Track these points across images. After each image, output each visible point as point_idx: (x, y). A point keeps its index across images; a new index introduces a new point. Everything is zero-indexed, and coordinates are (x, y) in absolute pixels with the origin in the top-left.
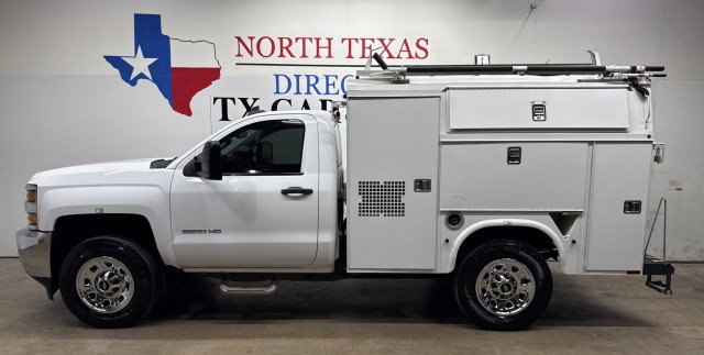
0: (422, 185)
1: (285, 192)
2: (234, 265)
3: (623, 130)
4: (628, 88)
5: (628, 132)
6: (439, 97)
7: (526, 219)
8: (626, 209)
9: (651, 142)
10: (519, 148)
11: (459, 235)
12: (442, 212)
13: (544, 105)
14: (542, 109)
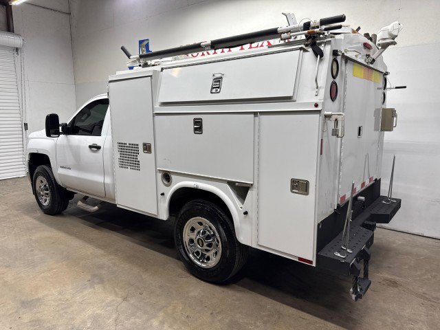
0: (147, 148)
1: (90, 147)
2: (79, 189)
3: (288, 99)
4: (301, 49)
5: (295, 101)
6: (151, 76)
7: (210, 184)
8: (293, 188)
9: (319, 112)
10: (201, 119)
11: (170, 191)
12: (159, 170)
13: (221, 78)
14: (219, 81)
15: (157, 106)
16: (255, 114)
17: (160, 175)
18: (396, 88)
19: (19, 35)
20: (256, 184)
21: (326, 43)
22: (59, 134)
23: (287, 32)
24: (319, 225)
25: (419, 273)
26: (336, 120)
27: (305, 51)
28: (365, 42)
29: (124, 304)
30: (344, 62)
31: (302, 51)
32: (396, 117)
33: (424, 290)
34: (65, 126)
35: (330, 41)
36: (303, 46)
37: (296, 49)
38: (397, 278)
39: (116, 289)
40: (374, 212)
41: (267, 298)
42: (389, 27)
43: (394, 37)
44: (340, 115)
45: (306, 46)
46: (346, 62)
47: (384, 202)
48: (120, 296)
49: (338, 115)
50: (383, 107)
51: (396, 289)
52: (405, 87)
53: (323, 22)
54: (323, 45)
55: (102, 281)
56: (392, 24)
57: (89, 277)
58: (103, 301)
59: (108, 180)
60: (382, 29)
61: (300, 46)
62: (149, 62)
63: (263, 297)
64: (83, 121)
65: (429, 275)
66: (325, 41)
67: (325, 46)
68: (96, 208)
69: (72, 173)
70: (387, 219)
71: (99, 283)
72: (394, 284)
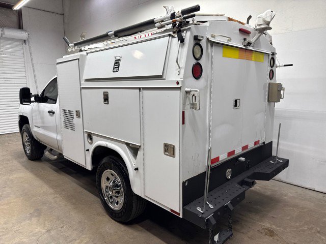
0: (78, 114)
1: (49, 112)
4: (170, 35)
5: (165, 79)
6: (78, 59)
7: (115, 144)
8: (165, 151)
9: (180, 88)
10: (107, 92)
11: (92, 148)
12: (86, 132)
13: (119, 60)
14: (118, 63)
15: (83, 82)
16: (139, 89)
17: (86, 135)
18: (285, 66)
19: (26, 31)
20: (142, 146)
21: (187, 30)
22: (31, 102)
23: (159, 22)
24: (184, 183)
25: (298, 224)
26: (194, 95)
27: (173, 37)
28: (240, 28)
29: (46, 235)
30: (209, 45)
31: (171, 37)
32: (283, 90)
33: (296, 241)
34: (36, 97)
35: (190, 28)
36: (171, 33)
37: (167, 36)
38: (276, 228)
39: (46, 223)
40: (257, 171)
41: (157, 238)
42: (263, 15)
43: (268, 23)
44: (196, 91)
45: (174, 33)
46: (212, 46)
47: (271, 161)
48: (46, 228)
49: (195, 91)
50: (272, 81)
51: (271, 238)
52: (292, 65)
53: (184, 12)
54: (185, 32)
55: (39, 215)
56: (266, 12)
57: (32, 211)
58: (32, 232)
59: (59, 138)
60: (258, 16)
61: (169, 33)
62: (83, 49)
63: (155, 237)
64: (51, 92)
65: (306, 226)
66: (187, 28)
67: (186, 32)
68: (56, 157)
69: (41, 131)
70: (268, 177)
71: (36, 216)
72: (271, 233)
